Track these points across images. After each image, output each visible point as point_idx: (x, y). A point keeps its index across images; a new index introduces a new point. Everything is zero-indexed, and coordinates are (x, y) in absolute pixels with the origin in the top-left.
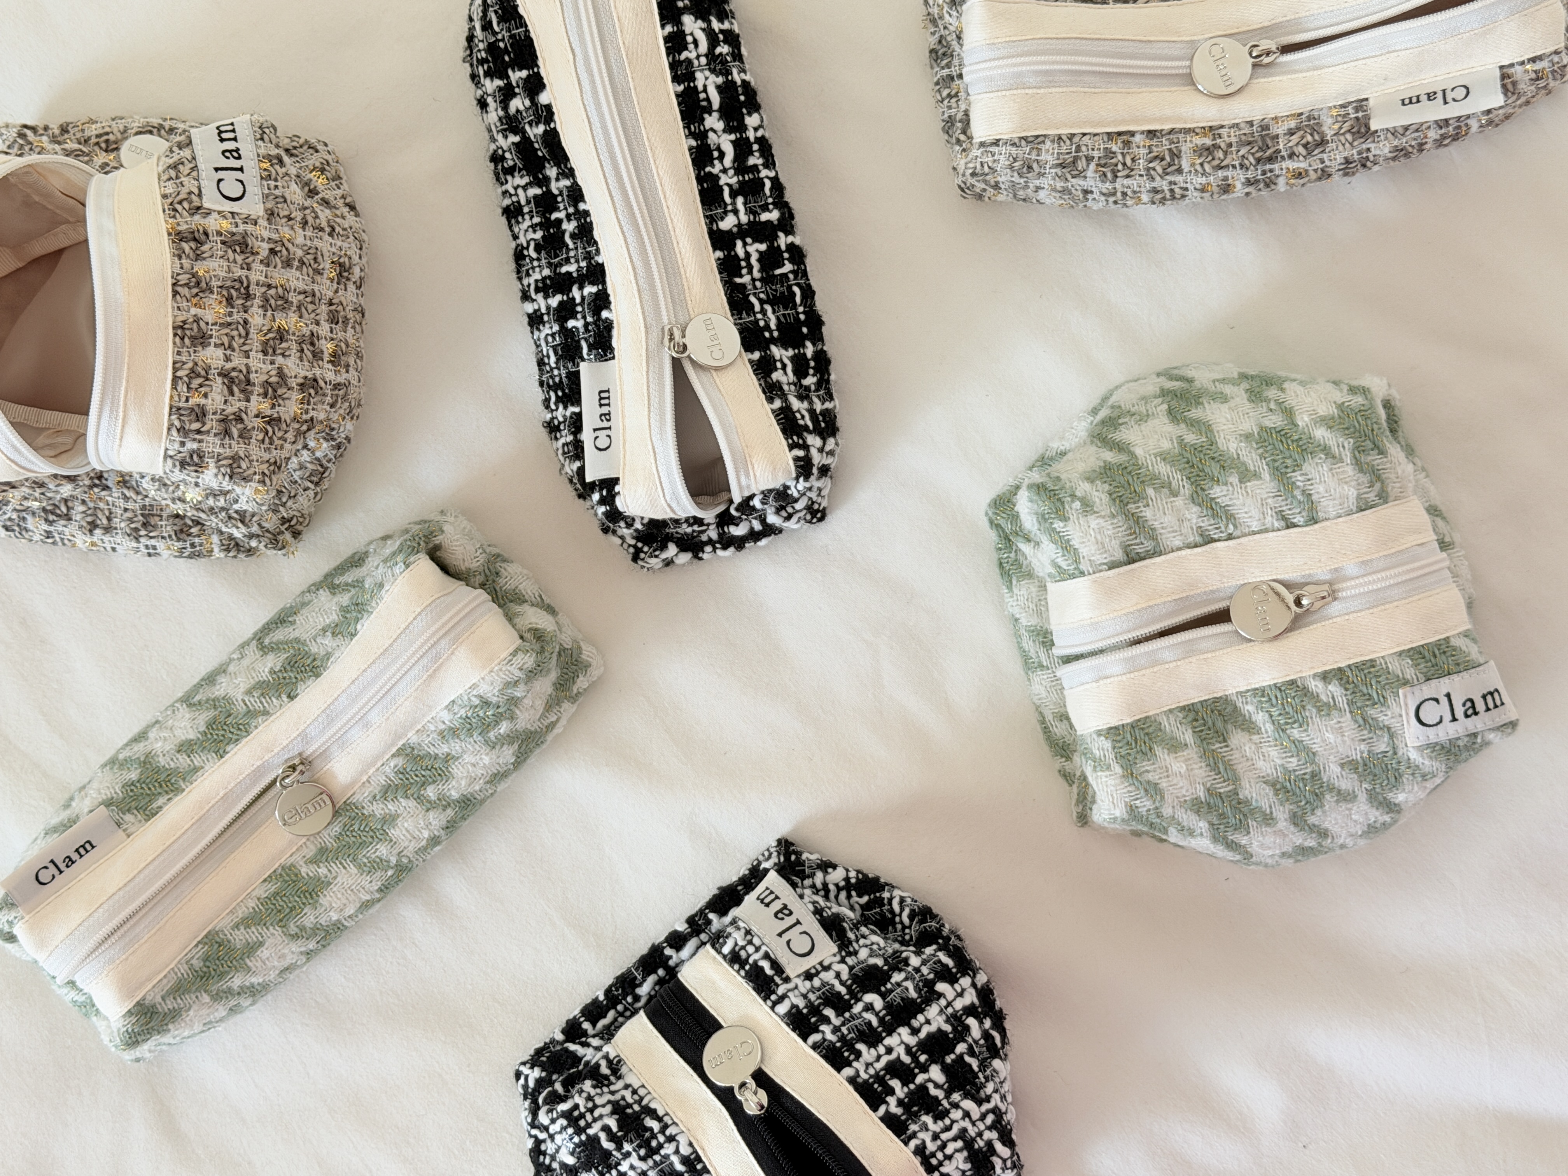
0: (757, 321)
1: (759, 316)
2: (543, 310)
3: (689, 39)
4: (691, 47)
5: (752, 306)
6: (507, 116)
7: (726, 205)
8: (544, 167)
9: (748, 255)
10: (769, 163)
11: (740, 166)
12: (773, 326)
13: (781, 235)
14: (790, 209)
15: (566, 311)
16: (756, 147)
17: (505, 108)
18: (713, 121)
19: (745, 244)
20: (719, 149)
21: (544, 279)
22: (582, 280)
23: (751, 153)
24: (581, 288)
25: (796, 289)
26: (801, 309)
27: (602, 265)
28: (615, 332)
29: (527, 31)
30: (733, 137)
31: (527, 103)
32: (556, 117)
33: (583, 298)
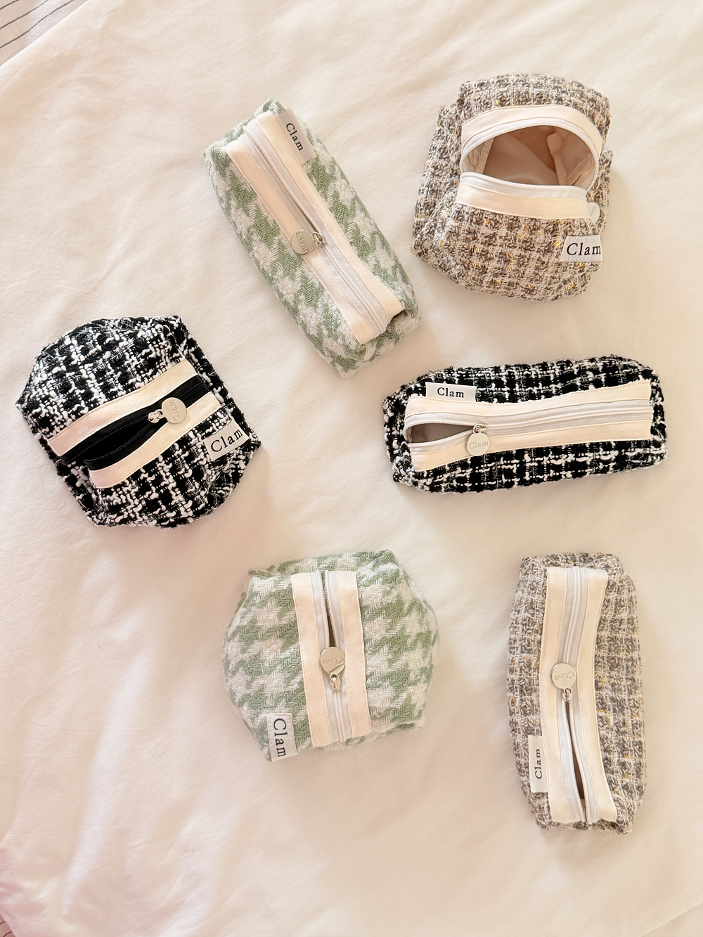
0: (484, 464)
1: (485, 465)
2: (501, 374)
3: (608, 452)
4: (604, 453)
5: (490, 463)
6: (586, 370)
7: (535, 458)
8: (562, 383)
9: (512, 464)
10: (550, 479)
11: (550, 466)
12: (480, 471)
13: (519, 479)
14: (529, 485)
15: (499, 383)
16: (558, 474)
17: (589, 370)
18: (571, 457)
19: (517, 464)
20: (559, 458)
21: (514, 376)
22: (511, 392)
23: (555, 472)
24: (508, 391)
25: (495, 482)
26: (486, 484)
27: (517, 402)
28: (487, 403)
29: (621, 384)
30: (563, 465)
31: (590, 380)
32: (583, 391)
33: (504, 392)
